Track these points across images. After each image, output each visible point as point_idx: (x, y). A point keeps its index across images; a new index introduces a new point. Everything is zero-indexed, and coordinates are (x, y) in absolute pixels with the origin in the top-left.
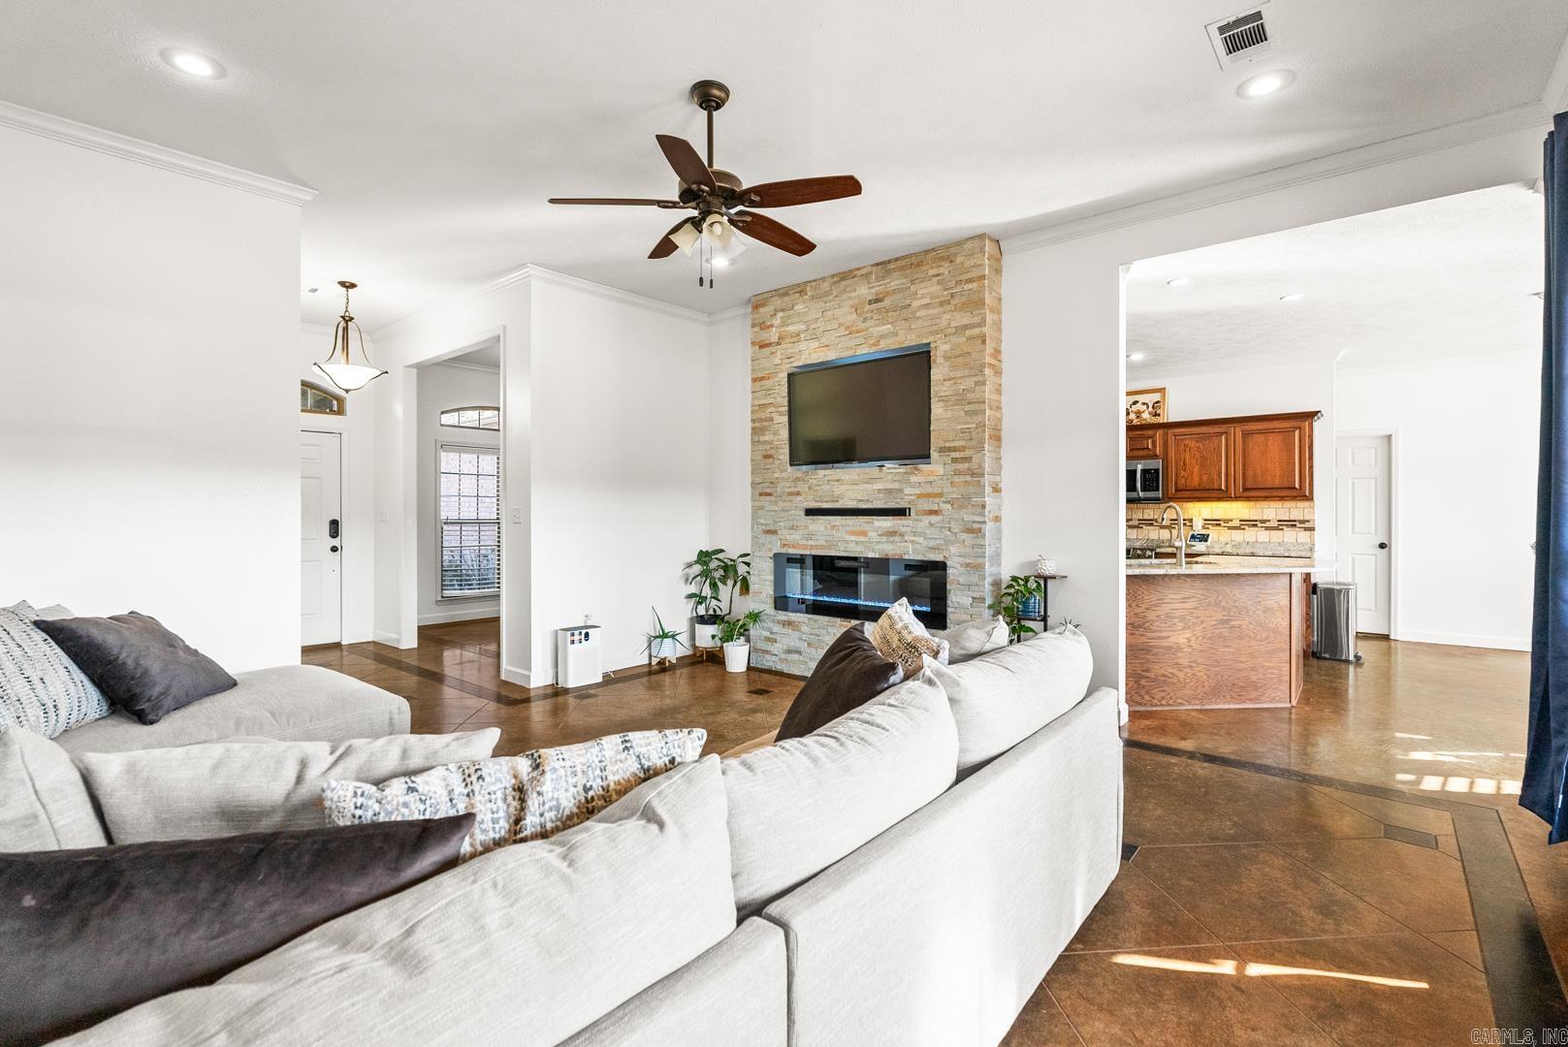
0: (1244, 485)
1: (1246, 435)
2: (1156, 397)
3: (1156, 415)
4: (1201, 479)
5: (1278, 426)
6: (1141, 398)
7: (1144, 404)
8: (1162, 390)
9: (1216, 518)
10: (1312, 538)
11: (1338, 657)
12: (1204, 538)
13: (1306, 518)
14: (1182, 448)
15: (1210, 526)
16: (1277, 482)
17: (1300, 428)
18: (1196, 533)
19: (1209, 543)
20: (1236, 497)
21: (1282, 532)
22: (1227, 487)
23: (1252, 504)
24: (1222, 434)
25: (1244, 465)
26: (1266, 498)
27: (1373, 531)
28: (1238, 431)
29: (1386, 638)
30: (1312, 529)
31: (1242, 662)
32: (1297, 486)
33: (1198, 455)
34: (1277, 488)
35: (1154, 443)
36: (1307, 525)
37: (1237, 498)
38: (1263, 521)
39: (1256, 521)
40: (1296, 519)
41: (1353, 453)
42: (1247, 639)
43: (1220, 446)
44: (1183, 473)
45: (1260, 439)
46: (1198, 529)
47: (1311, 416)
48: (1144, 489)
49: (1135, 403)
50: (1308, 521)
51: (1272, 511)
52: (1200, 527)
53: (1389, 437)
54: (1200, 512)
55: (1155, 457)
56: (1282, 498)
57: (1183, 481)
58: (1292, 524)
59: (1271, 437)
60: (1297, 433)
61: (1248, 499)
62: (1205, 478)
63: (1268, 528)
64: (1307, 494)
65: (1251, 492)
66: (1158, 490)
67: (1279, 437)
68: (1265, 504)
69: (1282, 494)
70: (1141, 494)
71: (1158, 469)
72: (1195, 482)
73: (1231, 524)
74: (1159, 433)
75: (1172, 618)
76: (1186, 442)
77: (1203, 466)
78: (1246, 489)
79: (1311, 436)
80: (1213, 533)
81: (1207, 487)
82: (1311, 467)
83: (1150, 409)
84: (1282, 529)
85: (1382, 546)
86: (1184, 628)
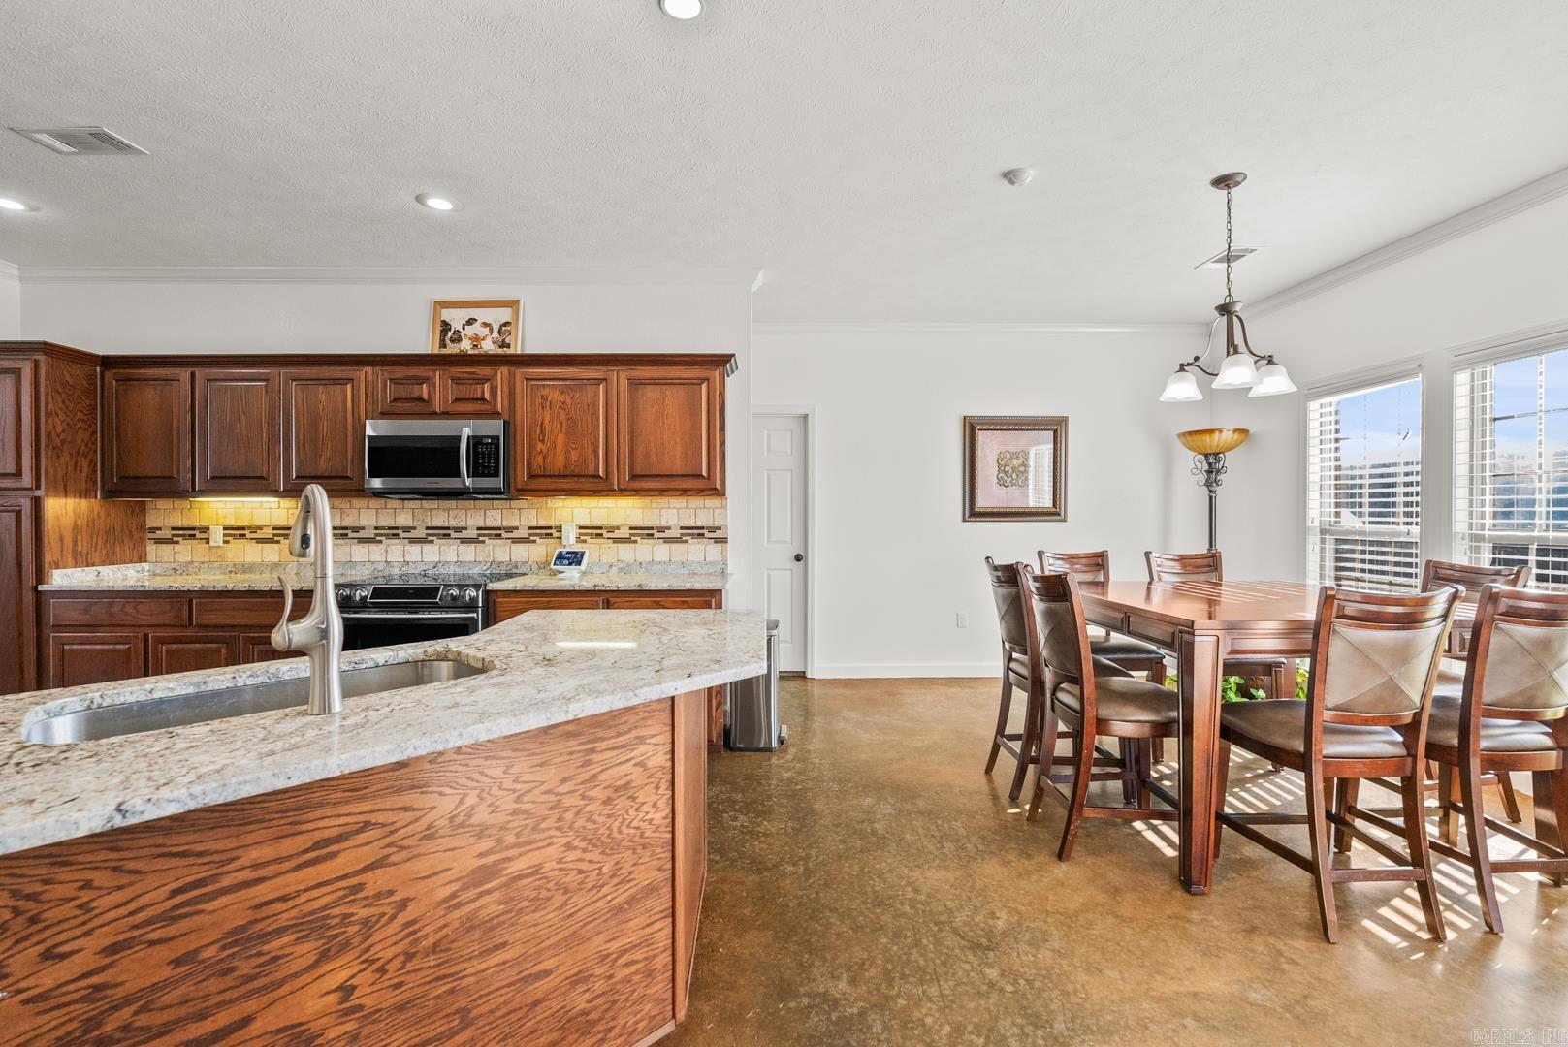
0: (632, 468)
1: (635, 384)
2: (504, 315)
3: (504, 345)
4: (567, 458)
5: (678, 375)
6: (482, 315)
7: (485, 324)
8: (512, 304)
9: (595, 524)
10: (723, 553)
11: (755, 746)
12: (576, 559)
13: (717, 524)
14: (539, 400)
15: (587, 538)
16: (677, 465)
17: (708, 379)
18: (564, 550)
19: (583, 566)
20: (620, 490)
21: (685, 545)
22: (607, 472)
23: (646, 501)
24: (600, 381)
25: (632, 435)
26: (663, 492)
27: (789, 540)
28: (621, 377)
29: (801, 676)
30: (723, 540)
31: (547, 973)
32: (704, 473)
33: (563, 416)
34: (677, 476)
35: (494, 390)
36: (717, 534)
37: (622, 492)
38: (661, 530)
39: (652, 529)
40: (704, 525)
41: (769, 436)
42: (559, 898)
43: (596, 404)
44: (540, 445)
45: (652, 393)
46: (570, 542)
47: (721, 361)
48: (475, 473)
49: (471, 322)
50: (719, 528)
51: (673, 512)
52: (573, 540)
53: (805, 417)
54: (572, 512)
55: (495, 415)
56: (684, 492)
57: (540, 459)
58: (698, 532)
59: (669, 391)
60: (704, 387)
61: (637, 492)
62: (574, 456)
63: (668, 540)
64: (718, 486)
65: (644, 481)
66: (497, 475)
67: (681, 391)
68: (663, 501)
69: (685, 486)
70: (469, 482)
71: (498, 438)
72: (559, 463)
73: (617, 534)
74: (502, 374)
75: (265, 937)
76: (545, 392)
77: (571, 434)
78: (634, 477)
79: (722, 394)
80: (592, 550)
81: (577, 472)
82: (723, 443)
83: (495, 335)
84: (687, 542)
85: (798, 558)
86: (324, 956)
